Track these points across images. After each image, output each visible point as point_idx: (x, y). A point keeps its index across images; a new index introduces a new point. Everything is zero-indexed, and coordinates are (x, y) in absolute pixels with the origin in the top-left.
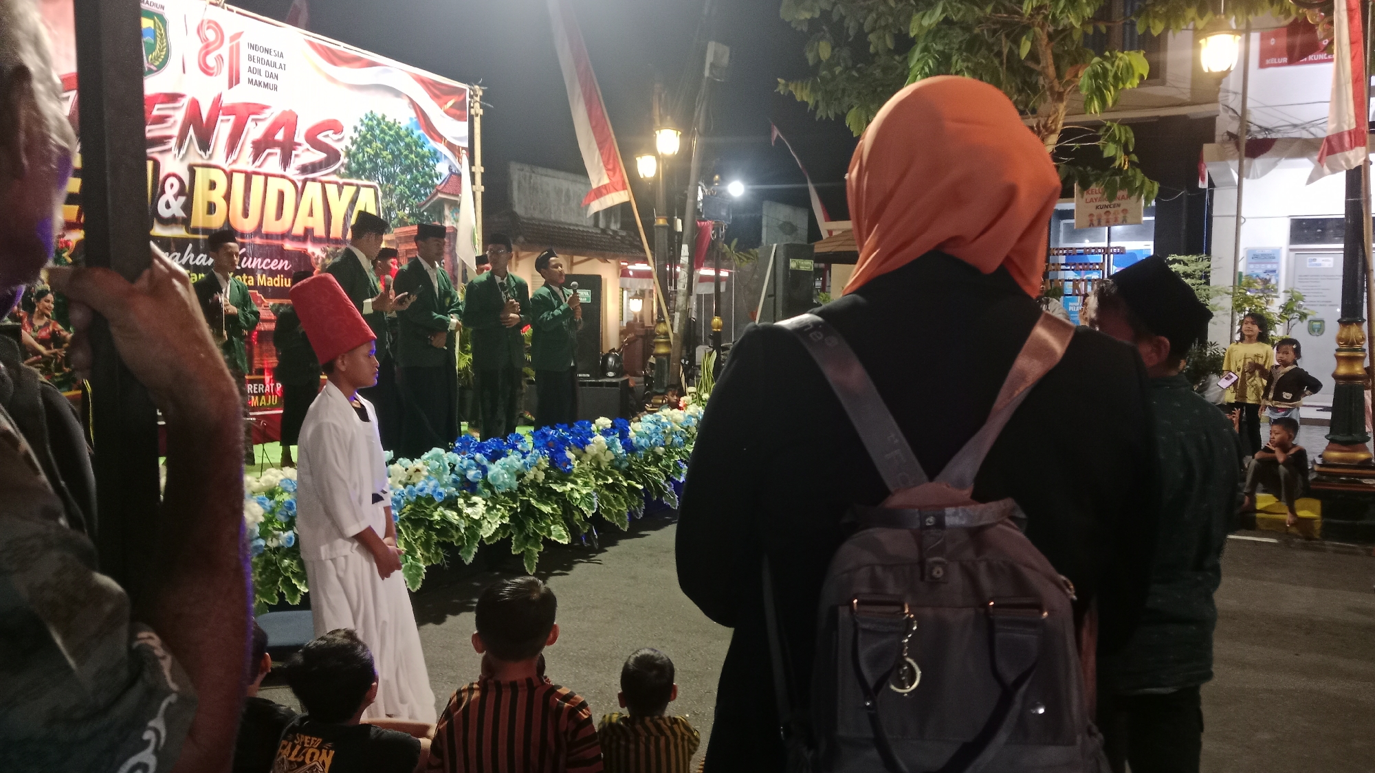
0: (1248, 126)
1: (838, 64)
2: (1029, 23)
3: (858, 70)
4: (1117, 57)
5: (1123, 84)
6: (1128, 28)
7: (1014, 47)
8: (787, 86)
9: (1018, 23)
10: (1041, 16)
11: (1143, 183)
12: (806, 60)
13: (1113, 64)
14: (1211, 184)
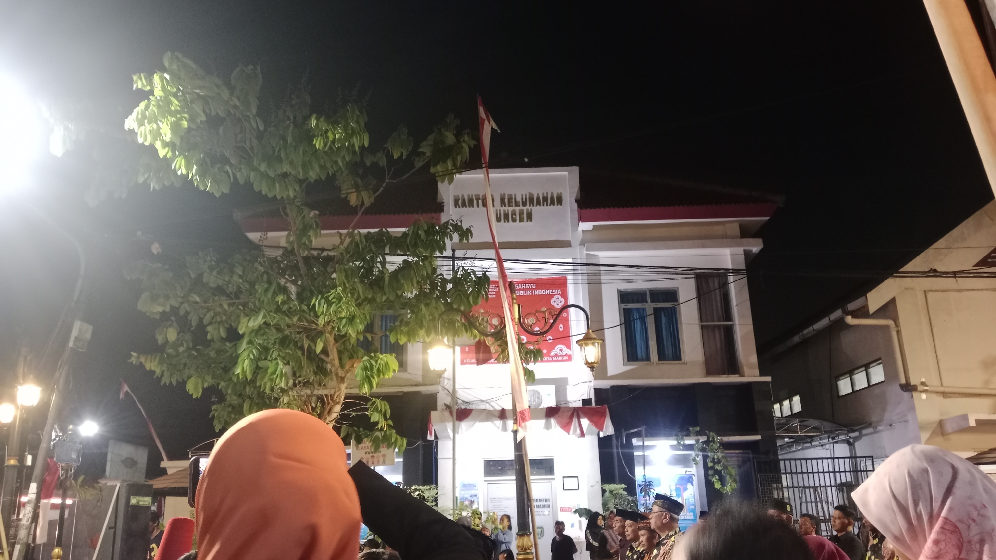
0: (456, 400)
1: (182, 345)
2: (322, 330)
3: (198, 351)
4: (379, 358)
5: (383, 375)
6: (384, 338)
7: (312, 344)
8: (138, 358)
9: (315, 329)
10: (330, 327)
11: (396, 439)
12: (157, 341)
13: (376, 362)
14: (436, 437)
